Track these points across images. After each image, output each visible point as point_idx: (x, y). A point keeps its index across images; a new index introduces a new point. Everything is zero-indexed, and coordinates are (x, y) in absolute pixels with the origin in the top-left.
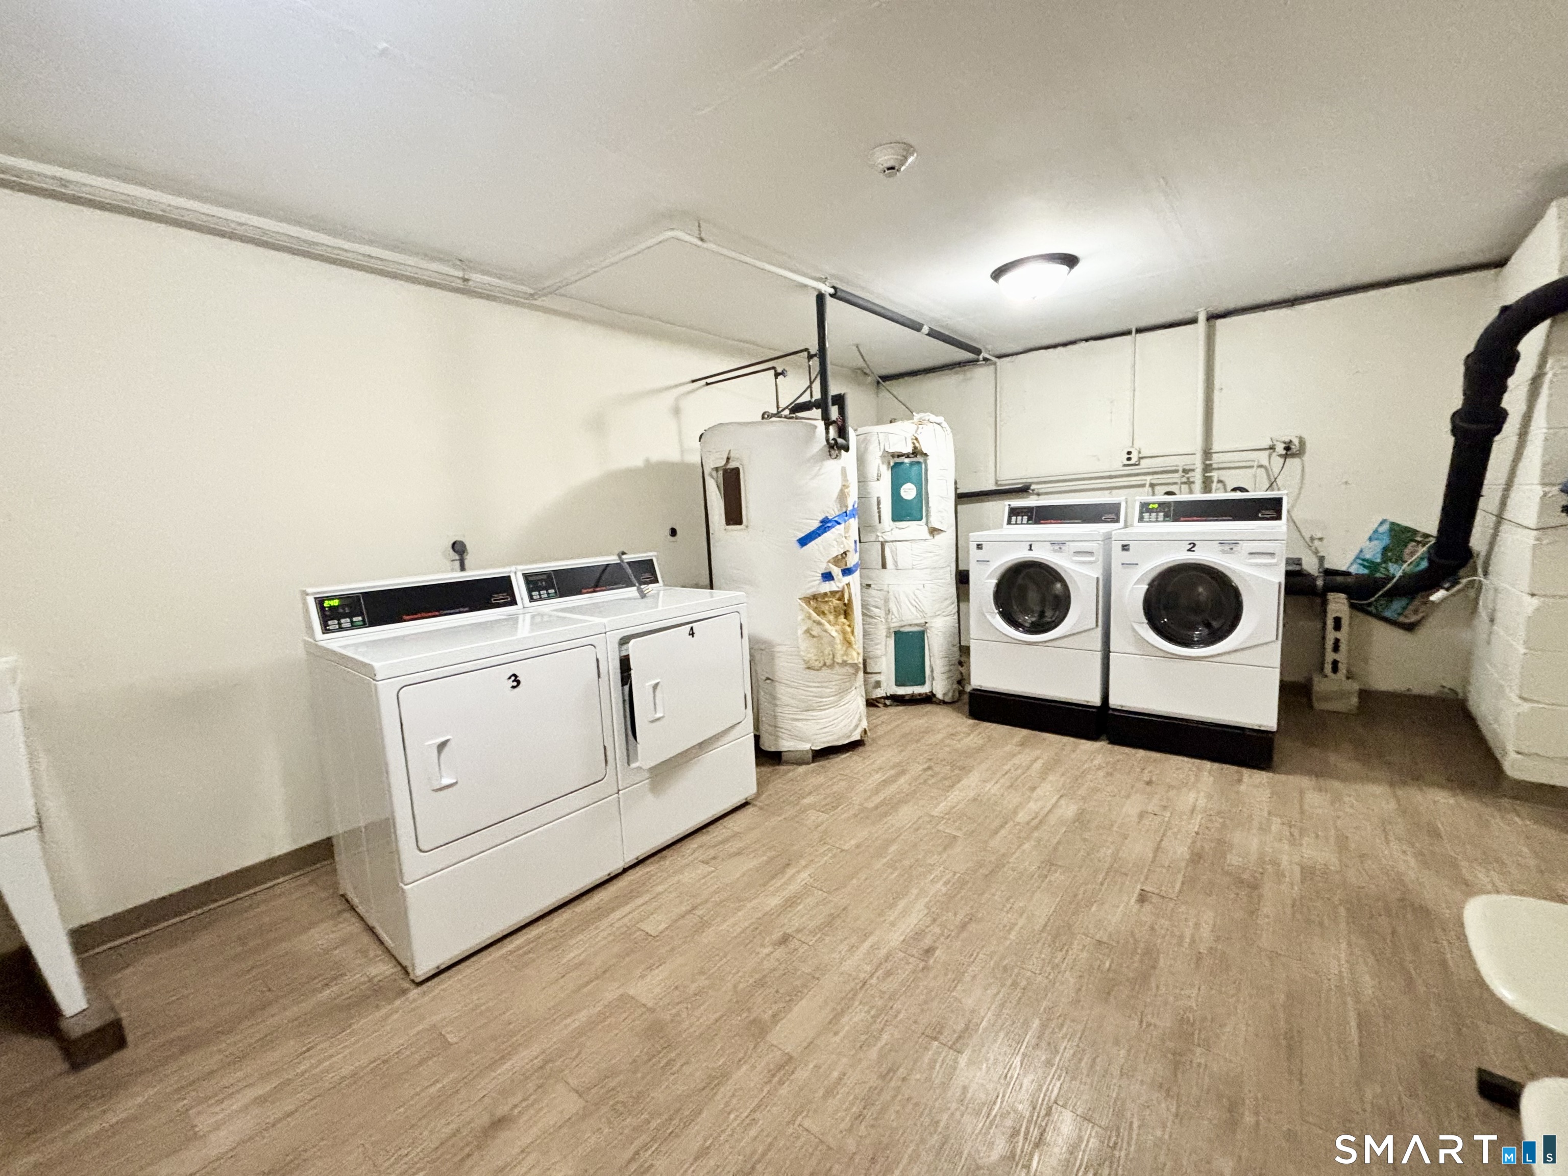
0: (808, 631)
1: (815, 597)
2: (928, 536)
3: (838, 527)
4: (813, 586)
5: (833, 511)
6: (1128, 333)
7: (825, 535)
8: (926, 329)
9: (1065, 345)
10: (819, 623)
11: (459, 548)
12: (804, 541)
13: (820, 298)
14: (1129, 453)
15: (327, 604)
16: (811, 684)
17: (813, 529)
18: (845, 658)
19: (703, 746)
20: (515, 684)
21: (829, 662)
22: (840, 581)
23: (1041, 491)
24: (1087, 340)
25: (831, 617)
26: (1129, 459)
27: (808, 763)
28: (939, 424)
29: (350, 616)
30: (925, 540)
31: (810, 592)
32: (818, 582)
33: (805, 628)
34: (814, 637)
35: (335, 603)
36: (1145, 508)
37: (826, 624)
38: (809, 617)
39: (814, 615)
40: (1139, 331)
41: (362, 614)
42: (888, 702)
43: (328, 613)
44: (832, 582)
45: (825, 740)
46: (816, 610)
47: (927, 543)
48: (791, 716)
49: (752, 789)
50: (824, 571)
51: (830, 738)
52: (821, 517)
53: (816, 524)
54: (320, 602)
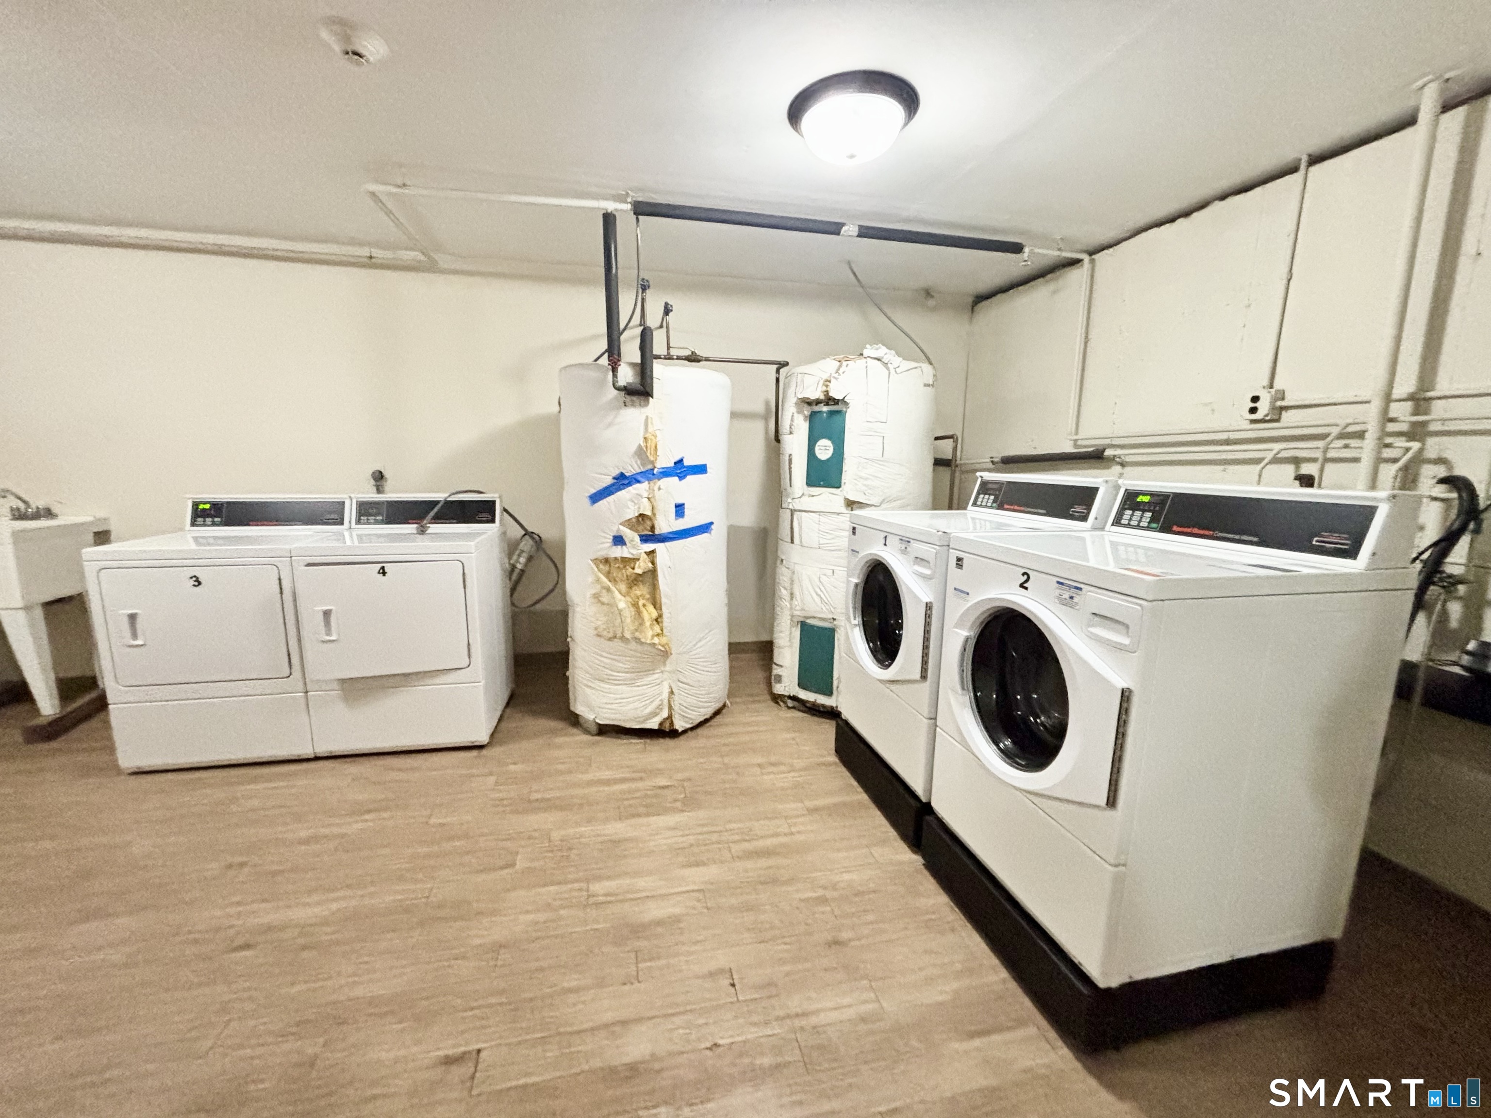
0: (596, 596)
1: (606, 561)
2: (843, 509)
3: (638, 485)
4: (601, 549)
5: (632, 468)
6: (1293, 169)
7: (619, 493)
8: (850, 229)
9: (1186, 214)
10: (608, 590)
11: (379, 477)
12: (596, 498)
13: (609, 220)
14: (1255, 399)
15: (201, 507)
16: (604, 654)
17: (604, 485)
18: (637, 634)
19: (407, 678)
20: (196, 583)
21: (619, 635)
22: (634, 547)
23: (1128, 459)
24: (1223, 197)
25: (623, 587)
26: (1253, 410)
27: (593, 736)
28: (879, 360)
29: (213, 516)
30: (838, 514)
31: (602, 554)
32: (608, 545)
33: (593, 591)
34: (603, 604)
35: (207, 506)
36: (1131, 500)
37: (617, 592)
38: (598, 580)
39: (604, 579)
40: (1316, 159)
41: (222, 518)
42: (790, 703)
43: (199, 513)
44: (624, 547)
45: (613, 716)
46: (608, 574)
47: (840, 517)
48: (585, 682)
49: (483, 737)
50: (615, 534)
51: (618, 716)
52: (616, 472)
53: (608, 481)
54: (196, 505)
